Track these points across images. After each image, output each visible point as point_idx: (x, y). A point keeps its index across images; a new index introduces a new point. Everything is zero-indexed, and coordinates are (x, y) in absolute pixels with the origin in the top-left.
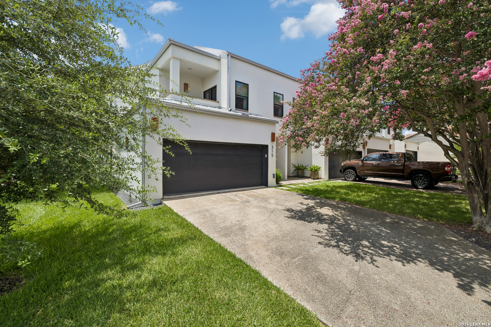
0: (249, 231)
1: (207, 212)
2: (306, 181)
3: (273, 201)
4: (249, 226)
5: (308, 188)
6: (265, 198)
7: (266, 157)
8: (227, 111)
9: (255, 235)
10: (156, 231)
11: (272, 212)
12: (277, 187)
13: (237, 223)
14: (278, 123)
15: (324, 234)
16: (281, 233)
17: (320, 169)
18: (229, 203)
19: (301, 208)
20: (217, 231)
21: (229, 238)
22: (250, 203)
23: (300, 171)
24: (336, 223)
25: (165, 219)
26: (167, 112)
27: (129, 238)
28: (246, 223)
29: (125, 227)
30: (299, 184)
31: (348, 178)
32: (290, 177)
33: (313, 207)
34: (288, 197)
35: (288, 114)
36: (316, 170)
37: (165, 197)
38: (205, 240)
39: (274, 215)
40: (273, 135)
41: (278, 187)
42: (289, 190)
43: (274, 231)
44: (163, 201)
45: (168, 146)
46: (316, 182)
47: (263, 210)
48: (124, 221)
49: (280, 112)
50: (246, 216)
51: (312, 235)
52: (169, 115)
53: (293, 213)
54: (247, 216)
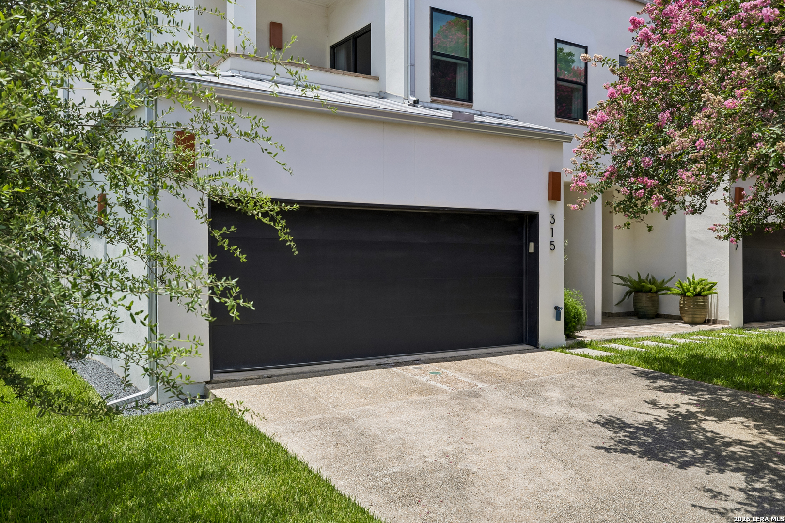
0: (481, 488)
1: (345, 426)
2: (665, 330)
3: (558, 395)
4: (480, 473)
5: (673, 355)
6: (528, 385)
7: (531, 250)
8: (404, 107)
9: (500, 500)
10: (194, 480)
11: (555, 430)
12: (567, 348)
13: (443, 461)
14: (569, 139)
15: (730, 505)
16: (587, 497)
17: (714, 290)
18: (415, 397)
19: (650, 419)
20: (379, 487)
21: (418, 509)
22: (481, 399)
23: (644, 297)
24: (774, 471)
25: (219, 444)
26: (223, 121)
27: (116, 499)
28: (472, 462)
29: (103, 465)
30: (643, 340)
32: (610, 318)
33: (692, 415)
34: (606, 380)
35: (605, 99)
36: (699, 294)
37: (217, 377)
38: (342, 513)
39: (561, 438)
40: (554, 179)
41: (573, 347)
42: (608, 359)
43: (561, 492)
44: (213, 388)
45: (229, 228)
46: (699, 333)
47: (523, 422)
48: (100, 447)
49: (576, 104)
50: (470, 440)
51: (694, 506)
52: (229, 131)
53: (622, 434)
54: (474, 441)
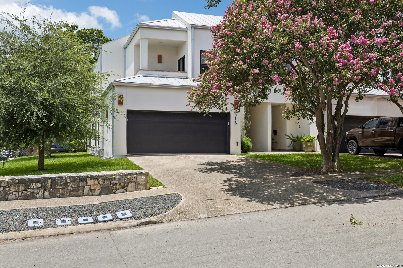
7: (229, 124)
12: (241, 155)
17: (315, 140)
31: (351, 151)
40: (236, 102)
44: (127, 156)
